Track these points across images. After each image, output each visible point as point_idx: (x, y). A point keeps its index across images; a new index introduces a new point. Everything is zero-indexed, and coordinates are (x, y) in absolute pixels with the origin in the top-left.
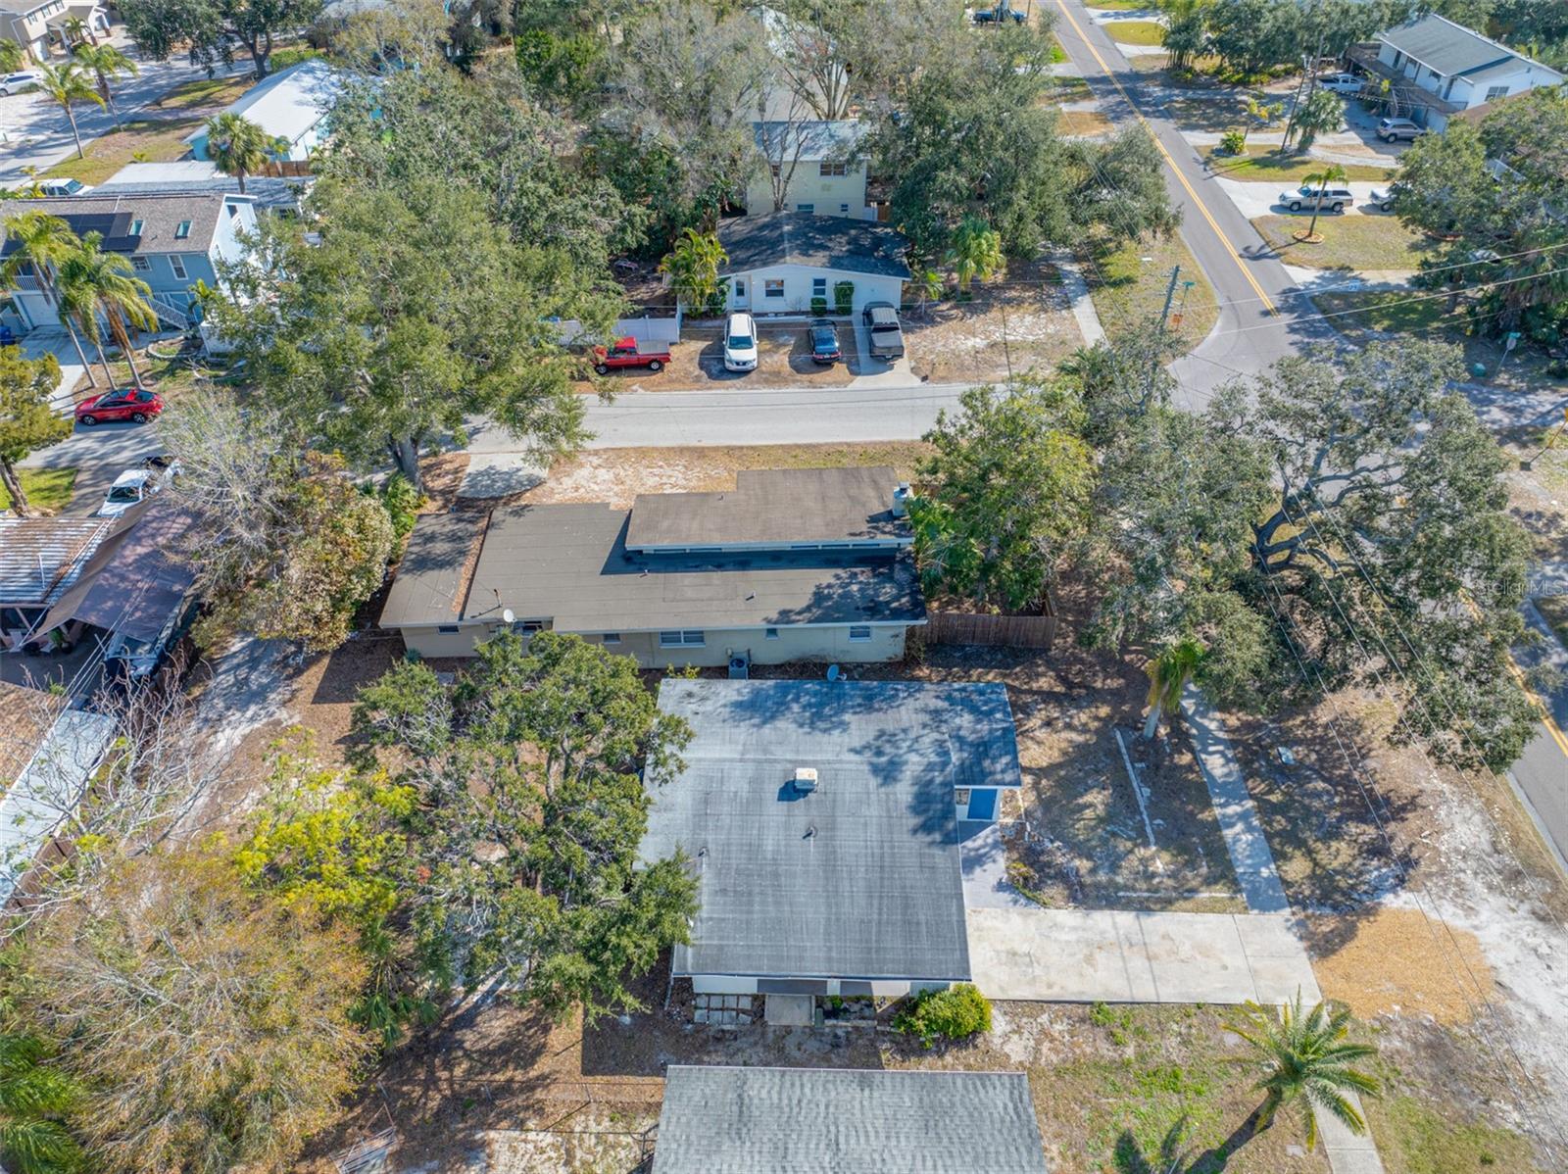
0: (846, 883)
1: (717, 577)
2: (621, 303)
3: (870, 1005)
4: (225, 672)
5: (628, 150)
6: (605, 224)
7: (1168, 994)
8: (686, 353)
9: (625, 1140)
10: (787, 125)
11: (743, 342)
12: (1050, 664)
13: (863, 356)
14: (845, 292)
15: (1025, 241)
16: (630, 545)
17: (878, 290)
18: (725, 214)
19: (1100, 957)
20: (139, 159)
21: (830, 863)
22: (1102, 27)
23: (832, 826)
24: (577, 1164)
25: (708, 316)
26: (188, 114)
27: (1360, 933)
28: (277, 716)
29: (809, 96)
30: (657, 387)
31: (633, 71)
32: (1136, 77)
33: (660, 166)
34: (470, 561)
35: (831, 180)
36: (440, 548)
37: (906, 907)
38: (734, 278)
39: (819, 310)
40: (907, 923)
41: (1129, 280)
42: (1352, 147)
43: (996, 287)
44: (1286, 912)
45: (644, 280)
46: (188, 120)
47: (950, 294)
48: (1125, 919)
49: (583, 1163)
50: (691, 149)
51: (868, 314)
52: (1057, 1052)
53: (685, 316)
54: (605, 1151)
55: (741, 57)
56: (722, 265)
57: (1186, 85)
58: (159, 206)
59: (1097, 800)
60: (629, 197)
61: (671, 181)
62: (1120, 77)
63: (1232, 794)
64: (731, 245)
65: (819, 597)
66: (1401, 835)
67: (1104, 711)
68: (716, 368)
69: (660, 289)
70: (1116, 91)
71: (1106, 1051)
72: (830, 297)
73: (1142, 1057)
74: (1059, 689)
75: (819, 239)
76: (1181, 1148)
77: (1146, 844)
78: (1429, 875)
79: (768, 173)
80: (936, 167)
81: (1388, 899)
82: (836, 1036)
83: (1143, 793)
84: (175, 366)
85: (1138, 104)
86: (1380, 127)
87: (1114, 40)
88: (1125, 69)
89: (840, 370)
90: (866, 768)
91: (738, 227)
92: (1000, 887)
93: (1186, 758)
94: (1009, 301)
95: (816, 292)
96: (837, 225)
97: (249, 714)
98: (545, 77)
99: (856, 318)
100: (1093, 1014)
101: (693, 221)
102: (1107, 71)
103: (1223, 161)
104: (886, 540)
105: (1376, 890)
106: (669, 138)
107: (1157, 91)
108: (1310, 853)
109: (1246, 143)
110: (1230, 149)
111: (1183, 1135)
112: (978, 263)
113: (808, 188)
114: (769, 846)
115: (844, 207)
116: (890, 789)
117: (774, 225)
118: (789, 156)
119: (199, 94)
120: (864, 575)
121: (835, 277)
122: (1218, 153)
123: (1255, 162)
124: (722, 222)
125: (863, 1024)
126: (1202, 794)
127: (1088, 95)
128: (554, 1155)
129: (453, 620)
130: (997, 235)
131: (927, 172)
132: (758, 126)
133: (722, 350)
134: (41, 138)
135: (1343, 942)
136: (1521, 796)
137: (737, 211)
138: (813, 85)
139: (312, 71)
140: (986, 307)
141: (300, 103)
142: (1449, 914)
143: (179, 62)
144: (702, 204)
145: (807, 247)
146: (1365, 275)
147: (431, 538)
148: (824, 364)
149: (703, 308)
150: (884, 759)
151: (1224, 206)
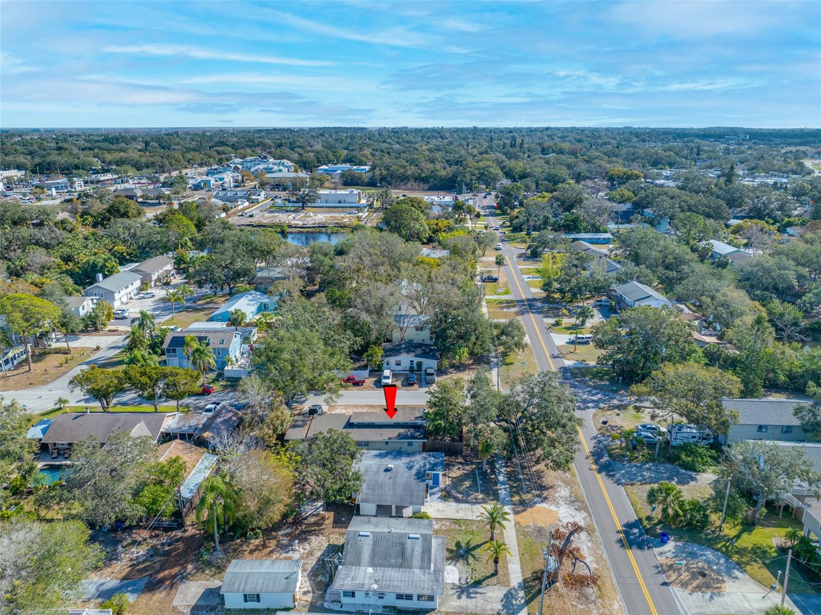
0: (398, 487)
1: (373, 430)
2: (351, 366)
5: (356, 322)
6: (348, 343)
8: (370, 381)
10: (405, 316)
11: (388, 378)
12: (462, 456)
13: (424, 383)
14: (419, 365)
15: (476, 351)
16: (351, 421)
17: (430, 364)
18: (385, 342)
19: (460, 511)
20: (197, 321)
21: (394, 484)
22: (527, 282)
23: (396, 477)
25: (377, 371)
26: (206, 306)
27: (528, 511)
29: (414, 307)
30: (361, 390)
31: (359, 300)
32: (534, 300)
33: (365, 327)
34: (308, 426)
35: (419, 332)
36: (299, 423)
38: (386, 359)
39: (412, 370)
41: (512, 364)
43: (469, 365)
44: (511, 506)
45: (359, 361)
46: (206, 308)
47: (453, 366)
48: (468, 505)
50: (375, 323)
51: (426, 371)
52: (446, 528)
53: (370, 371)
55: (391, 297)
56: (382, 356)
57: (550, 303)
58: (215, 335)
59: (467, 484)
60: (355, 336)
61: (369, 331)
62: (528, 300)
63: (503, 483)
64: (385, 350)
65: (399, 435)
66: (545, 493)
67: (474, 466)
68: (378, 385)
69: (363, 363)
70: (525, 305)
71: (458, 528)
72: (415, 366)
73: (466, 529)
74: (463, 461)
75: (413, 349)
76: (470, 544)
77: (478, 492)
78: (550, 501)
79: (399, 329)
80: (447, 329)
81: (538, 505)
83: (480, 482)
84: (215, 380)
85: (531, 309)
87: (529, 287)
88: (531, 297)
89: (416, 386)
90: (405, 467)
91: (388, 345)
92: (439, 498)
93: (494, 476)
94: (471, 369)
95: (411, 364)
96: (419, 345)
98: (334, 302)
99: (423, 372)
100: (456, 521)
101: (375, 343)
102: (524, 297)
103: (555, 328)
104: (419, 422)
105: (535, 503)
106: (369, 319)
107: (539, 304)
108: (520, 496)
109: (564, 322)
110: (557, 324)
111: (471, 542)
112: (460, 357)
113: (412, 334)
114: (380, 480)
115: (423, 340)
116: (410, 471)
117: (400, 345)
118: (405, 325)
119: (209, 300)
120: (412, 430)
121: (416, 360)
122: (554, 325)
123: (566, 328)
124: (383, 344)
126: (496, 483)
127: (515, 306)
129: (304, 438)
130: (466, 349)
131: (444, 330)
132: (396, 316)
133: (381, 380)
134: (157, 313)
135: (523, 512)
136: (581, 486)
137: (389, 341)
138: (416, 304)
139: (251, 294)
140: (464, 370)
141: (248, 305)
142: (553, 508)
143: (206, 290)
144: (378, 339)
145: (408, 351)
146: (588, 363)
147: (297, 421)
148: (412, 385)
149: (376, 369)
150: (410, 466)
151: (550, 342)
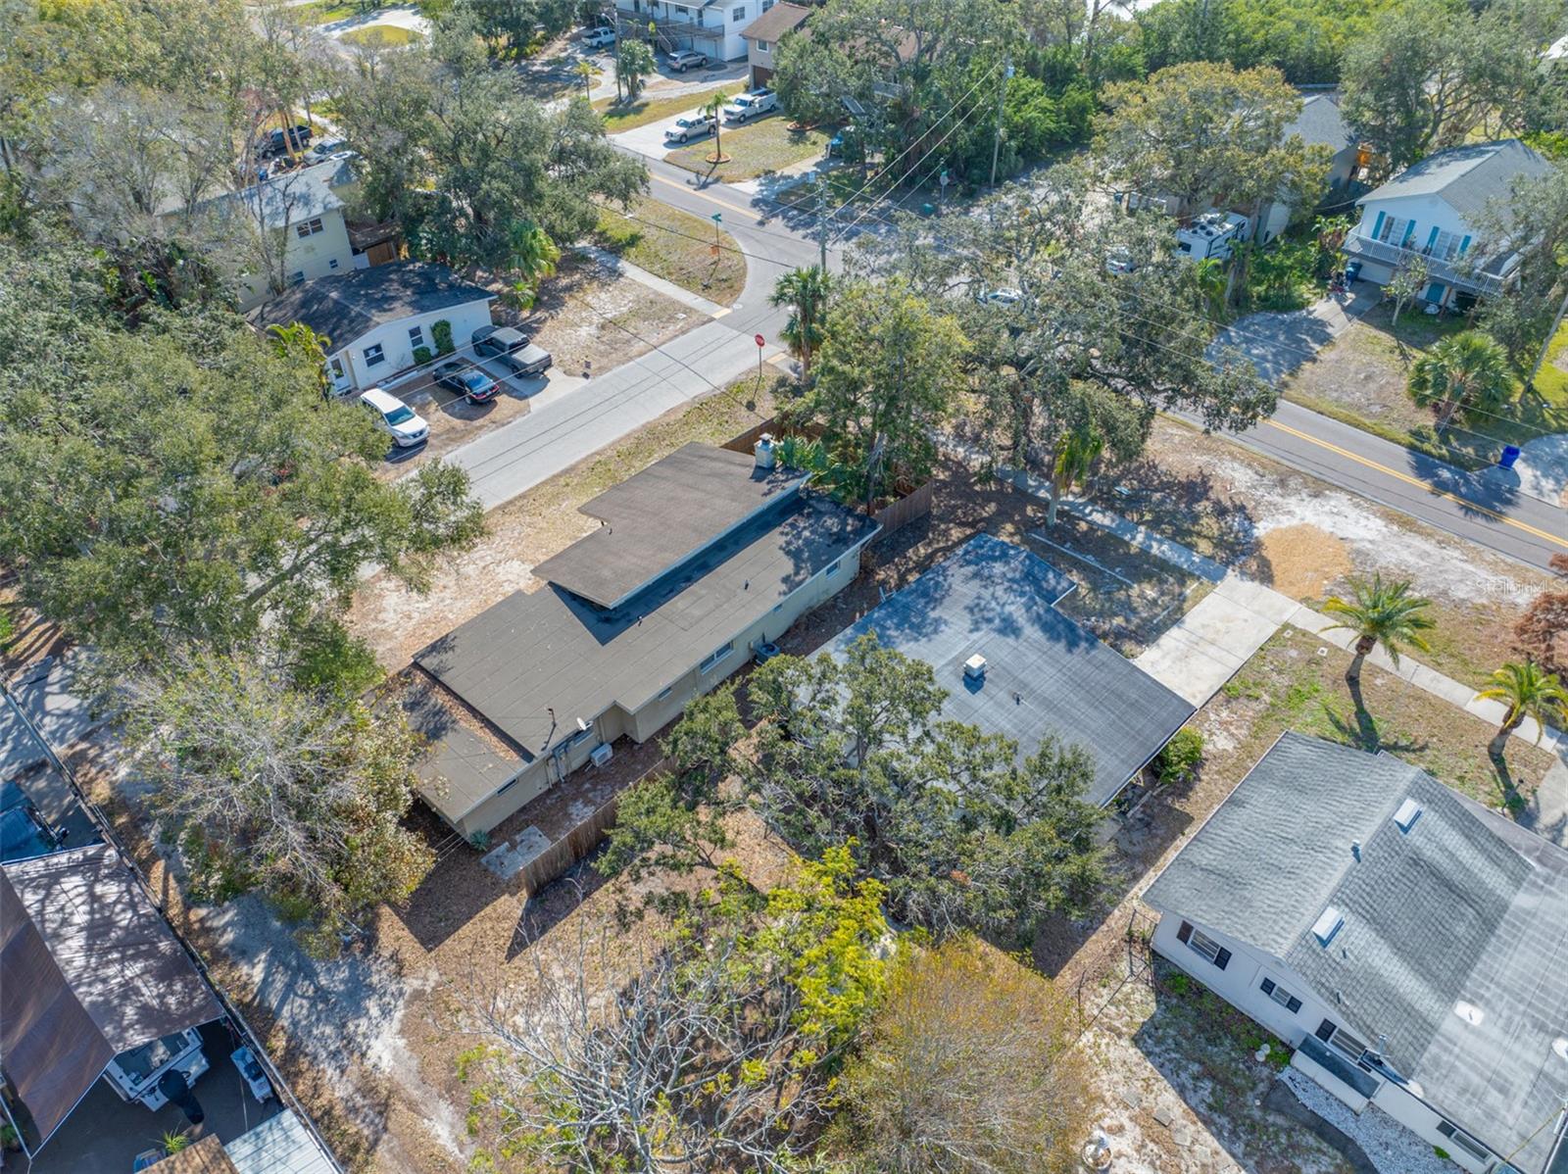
0: (1074, 711)
1: (699, 588)
3: (1134, 786)
4: (282, 1003)
7: (1245, 655)
9: (1127, 988)
11: (401, 415)
13: (515, 381)
14: (442, 330)
16: (612, 604)
17: (470, 319)
19: (1193, 662)
21: (1048, 704)
23: (1022, 685)
24: (1125, 1029)
27: (1269, 558)
28: (408, 990)
35: (311, 239)
37: (1120, 697)
39: (423, 360)
40: (1132, 705)
41: (636, 237)
42: (661, 83)
44: (1229, 571)
49: (1127, 1025)
51: (487, 342)
52: (1241, 727)
54: (1128, 1006)
63: (1128, 529)
65: (793, 554)
66: (1220, 497)
67: (1009, 527)
71: (1257, 706)
72: (428, 341)
73: (1274, 695)
74: (969, 531)
75: (376, 293)
76: (1344, 722)
77: (1130, 587)
78: (1255, 508)
81: (1256, 532)
82: (1140, 820)
83: (1090, 560)
86: (670, 62)
89: (506, 402)
90: (993, 635)
93: (1083, 525)
95: (414, 343)
97: (374, 1011)
99: (465, 352)
100: (1230, 693)
105: (1246, 531)
108: (1199, 535)
109: (592, 100)
111: (1337, 716)
113: (295, 254)
115: (334, 263)
116: (1023, 637)
121: (427, 321)
123: (610, 115)
125: (1144, 799)
126: (1116, 539)
128: (1106, 1040)
135: (1269, 567)
142: (1286, 521)
146: (787, 172)
148: (487, 404)
150: (997, 621)
